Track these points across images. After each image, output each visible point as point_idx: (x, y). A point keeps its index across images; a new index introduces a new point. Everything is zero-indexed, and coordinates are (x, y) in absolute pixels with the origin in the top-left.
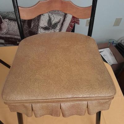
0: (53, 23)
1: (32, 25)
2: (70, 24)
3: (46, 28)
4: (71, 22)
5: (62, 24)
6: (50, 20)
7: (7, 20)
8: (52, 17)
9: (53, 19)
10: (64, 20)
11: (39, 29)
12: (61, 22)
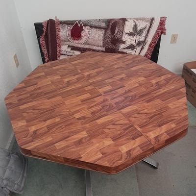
0: (139, 28)
1: (116, 31)
2: (157, 31)
3: (131, 34)
4: (159, 29)
5: (148, 31)
6: (135, 25)
7: (88, 27)
8: (137, 22)
9: (138, 25)
10: (150, 27)
11: (124, 35)
12: (147, 28)
